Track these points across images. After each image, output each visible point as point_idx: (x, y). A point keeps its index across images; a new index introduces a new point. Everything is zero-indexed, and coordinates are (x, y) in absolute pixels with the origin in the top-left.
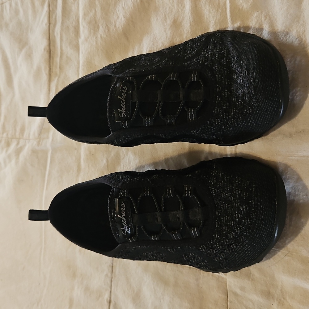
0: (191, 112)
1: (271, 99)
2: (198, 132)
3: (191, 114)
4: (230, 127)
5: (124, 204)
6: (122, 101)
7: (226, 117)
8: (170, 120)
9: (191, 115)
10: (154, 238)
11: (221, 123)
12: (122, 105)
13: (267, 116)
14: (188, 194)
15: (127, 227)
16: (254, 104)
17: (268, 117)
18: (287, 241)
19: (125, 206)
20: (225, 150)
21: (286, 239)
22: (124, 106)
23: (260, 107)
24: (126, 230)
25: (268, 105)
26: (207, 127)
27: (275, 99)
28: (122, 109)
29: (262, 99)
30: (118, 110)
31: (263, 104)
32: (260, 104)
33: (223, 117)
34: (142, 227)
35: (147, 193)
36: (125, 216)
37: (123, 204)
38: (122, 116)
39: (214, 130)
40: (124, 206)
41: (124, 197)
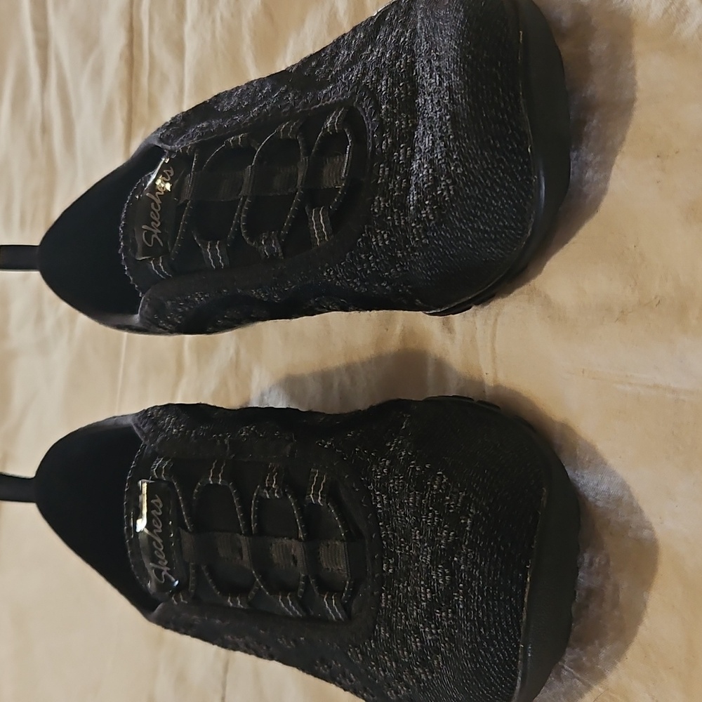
0: (317, 219)
1: (498, 145)
2: (338, 274)
3: (319, 222)
4: (414, 249)
5: (159, 501)
6: (153, 204)
7: (399, 222)
8: (268, 246)
9: (319, 227)
10: (235, 602)
11: (390, 241)
12: (152, 212)
13: (497, 202)
14: (316, 496)
15: (166, 562)
16: (456, 167)
17: (502, 204)
18: (604, 653)
19: (161, 506)
21: (602, 646)
22: (157, 217)
23: (472, 173)
24: (162, 571)
25: (493, 165)
26: (360, 258)
27: (512, 145)
28: (153, 223)
29: (472, 150)
30: (143, 227)
31: (477, 163)
32: (469, 165)
33: (393, 223)
34: (203, 568)
35: (215, 477)
36: (160, 531)
37: (156, 498)
38: (150, 244)
39: (377, 264)
40: (158, 504)
41: (160, 480)
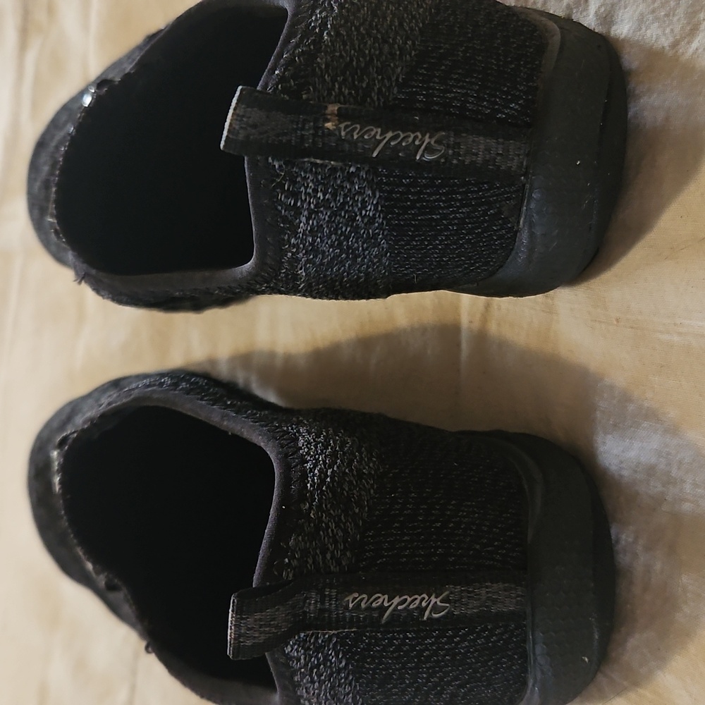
20: (456, 308)
